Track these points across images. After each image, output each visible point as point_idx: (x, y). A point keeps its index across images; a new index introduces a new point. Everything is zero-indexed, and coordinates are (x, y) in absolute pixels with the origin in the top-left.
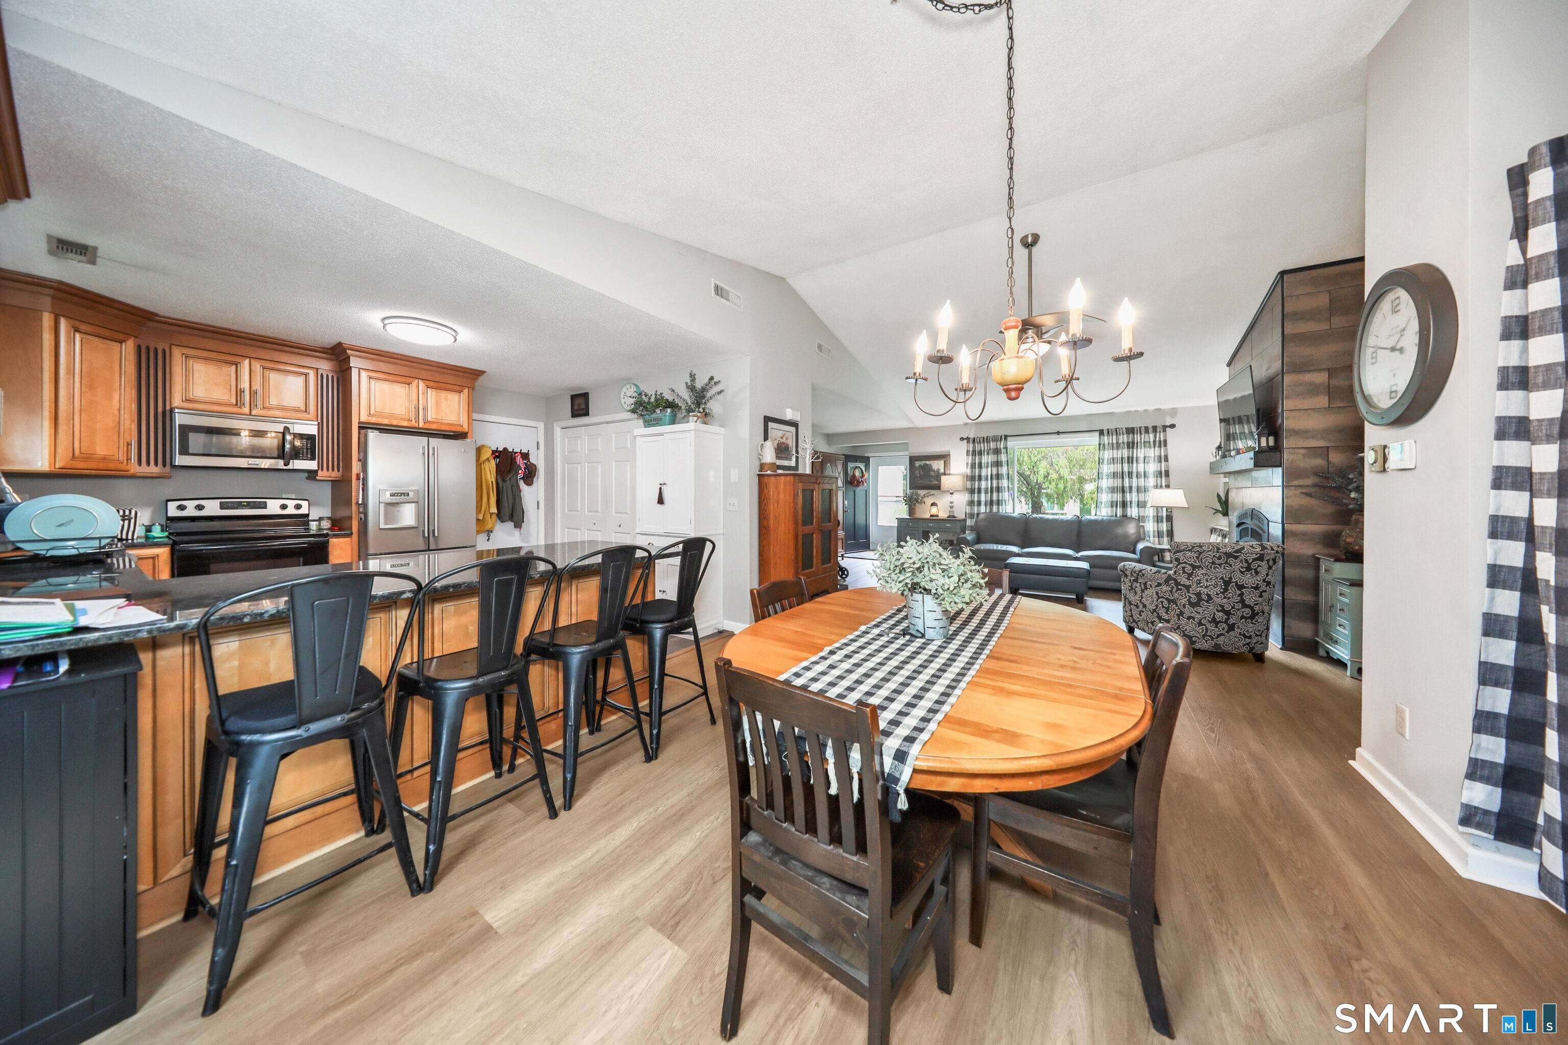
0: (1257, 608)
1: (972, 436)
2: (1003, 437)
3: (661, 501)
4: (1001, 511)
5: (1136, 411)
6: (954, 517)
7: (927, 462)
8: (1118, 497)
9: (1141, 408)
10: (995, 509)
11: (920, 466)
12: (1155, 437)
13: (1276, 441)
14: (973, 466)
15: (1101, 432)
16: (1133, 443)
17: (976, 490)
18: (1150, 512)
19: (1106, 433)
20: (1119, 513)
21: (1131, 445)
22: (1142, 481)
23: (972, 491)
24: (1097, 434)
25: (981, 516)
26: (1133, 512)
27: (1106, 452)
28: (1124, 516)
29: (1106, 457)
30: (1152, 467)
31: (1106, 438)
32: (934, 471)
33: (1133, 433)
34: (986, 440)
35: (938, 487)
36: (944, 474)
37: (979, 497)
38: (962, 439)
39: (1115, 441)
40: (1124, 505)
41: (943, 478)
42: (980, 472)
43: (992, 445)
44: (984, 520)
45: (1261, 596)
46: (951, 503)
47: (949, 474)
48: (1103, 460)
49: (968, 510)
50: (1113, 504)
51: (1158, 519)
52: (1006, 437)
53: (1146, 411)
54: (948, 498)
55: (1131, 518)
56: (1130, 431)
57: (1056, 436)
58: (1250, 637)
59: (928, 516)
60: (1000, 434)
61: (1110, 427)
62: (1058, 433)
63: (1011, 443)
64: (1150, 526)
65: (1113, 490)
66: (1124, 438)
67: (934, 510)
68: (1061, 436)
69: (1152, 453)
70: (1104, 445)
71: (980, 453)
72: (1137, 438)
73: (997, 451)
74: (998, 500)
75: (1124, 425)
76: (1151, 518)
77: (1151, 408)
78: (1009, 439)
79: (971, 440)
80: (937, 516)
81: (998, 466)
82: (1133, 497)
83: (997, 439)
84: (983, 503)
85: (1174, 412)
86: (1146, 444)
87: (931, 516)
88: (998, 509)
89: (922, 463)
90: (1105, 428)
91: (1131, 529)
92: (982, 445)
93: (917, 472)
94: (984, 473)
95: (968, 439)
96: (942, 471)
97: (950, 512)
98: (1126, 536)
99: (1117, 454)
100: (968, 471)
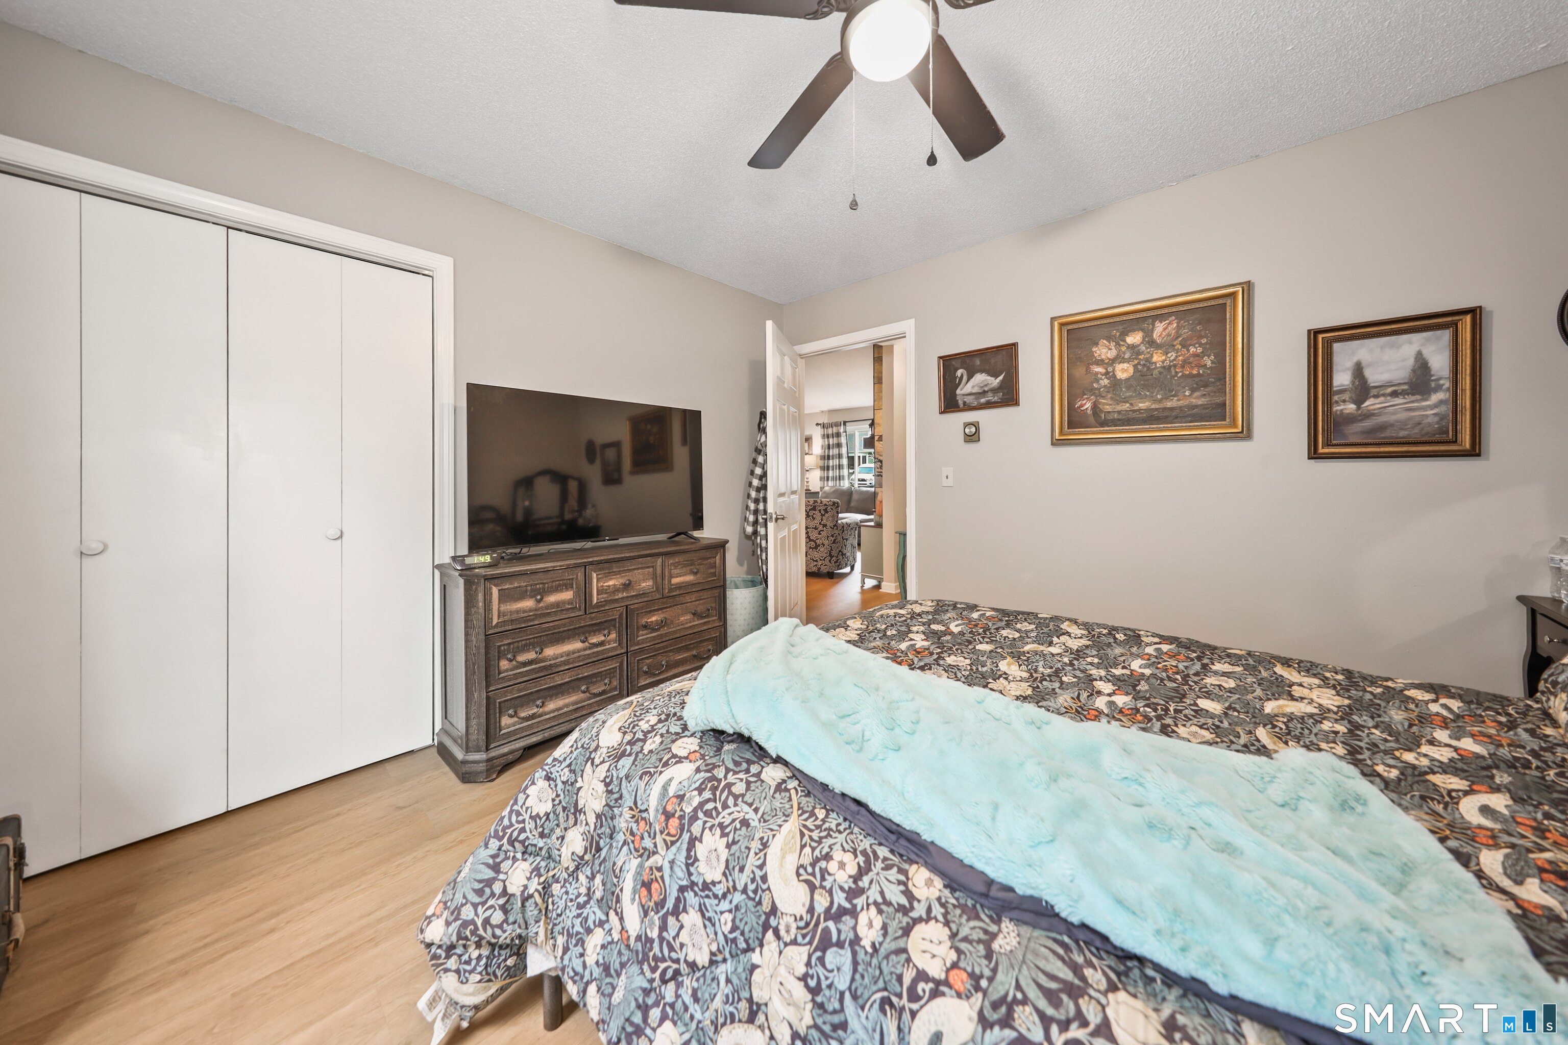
0: (818, 542)
1: (825, 422)
2: (843, 422)
4: (841, 486)
34: (833, 425)
37: (828, 473)
38: (817, 424)
42: (829, 452)
43: (835, 430)
45: (820, 534)
49: (821, 484)
58: (816, 561)
60: (839, 420)
71: (829, 436)
73: (838, 435)
78: (847, 424)
81: (839, 447)
83: (837, 425)
88: (840, 484)
92: (830, 429)
95: (821, 424)
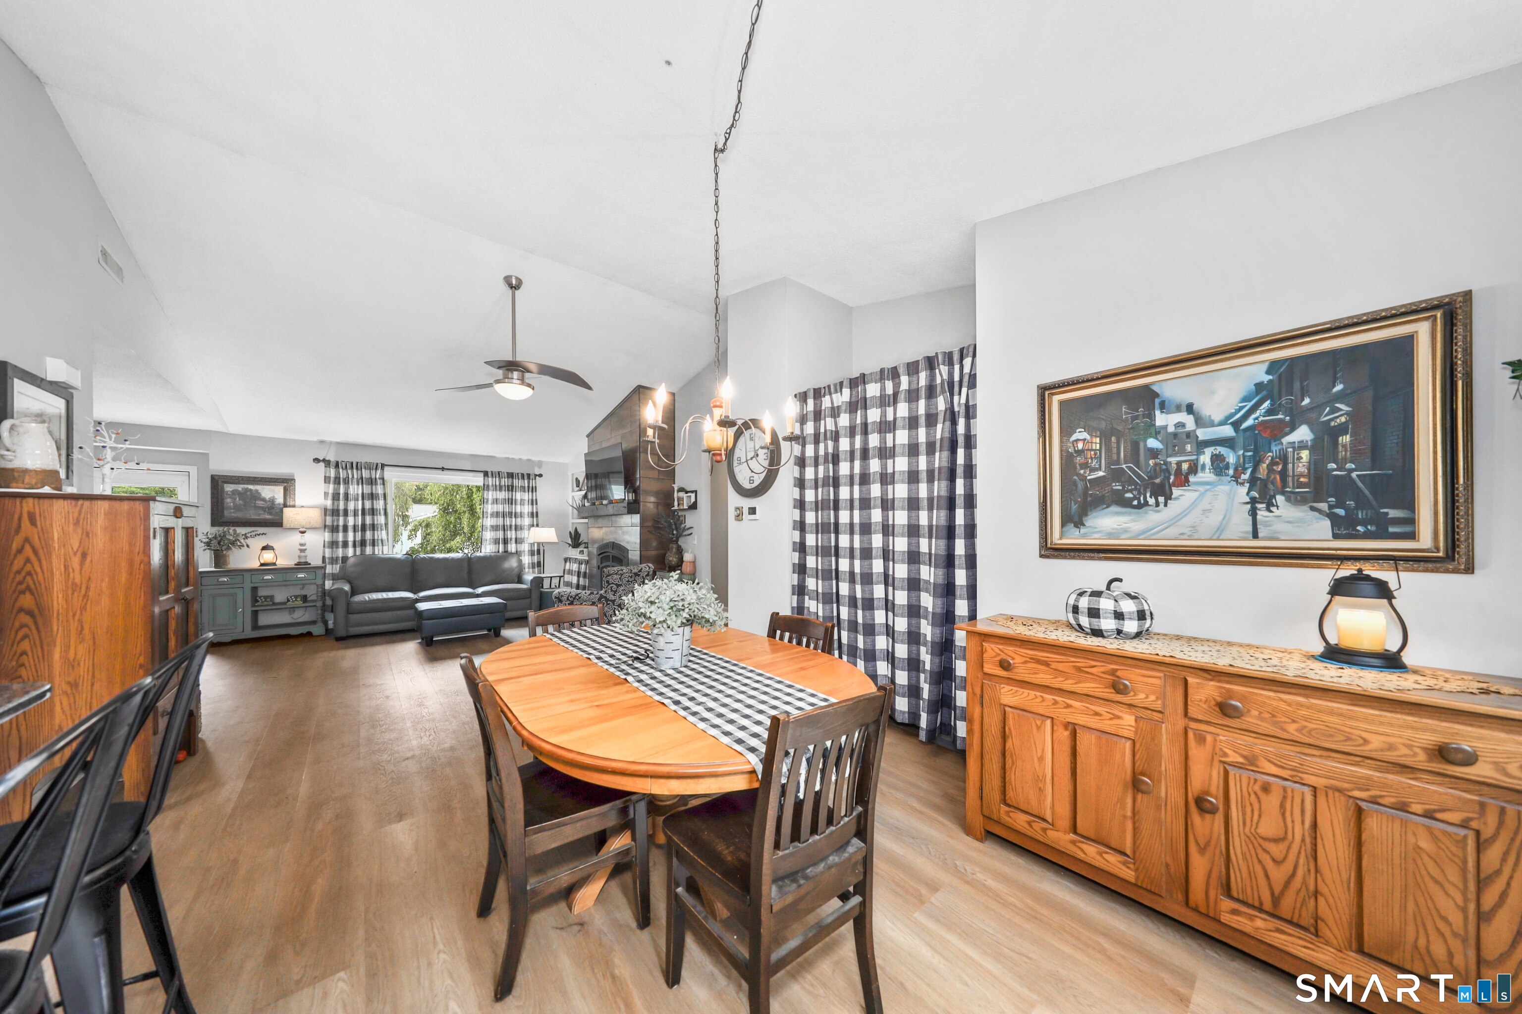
1: (332, 458)
2: (380, 465)
4: (376, 553)
5: (513, 459)
6: (306, 563)
7: (251, 487)
8: (500, 535)
9: (517, 457)
10: (368, 550)
11: (234, 492)
12: (529, 483)
13: (636, 496)
14: (336, 497)
15: (486, 474)
16: (512, 487)
17: (341, 528)
18: (525, 547)
19: (490, 474)
20: (501, 549)
21: (511, 488)
22: (519, 520)
23: (334, 529)
24: (482, 475)
25: (351, 561)
26: (512, 547)
27: (490, 493)
28: (506, 551)
29: (490, 497)
30: (527, 509)
31: (490, 479)
32: (264, 500)
33: (512, 477)
34: (358, 466)
35: (277, 523)
36: (285, 506)
37: (345, 536)
38: (317, 460)
39: (498, 483)
40: (506, 541)
41: (286, 510)
42: (346, 505)
43: (364, 473)
44: (355, 565)
46: (301, 545)
47: (294, 506)
48: (488, 500)
49: (328, 553)
50: (496, 541)
51: (532, 553)
52: (383, 466)
53: (520, 459)
54: (295, 539)
55: (512, 553)
56: (511, 475)
57: (440, 472)
59: (255, 565)
60: (375, 461)
61: (494, 470)
62: (443, 469)
63: (389, 473)
64: (526, 560)
65: (495, 528)
66: (505, 481)
67: (268, 556)
68: (446, 472)
69: (526, 496)
70: (488, 486)
71: (346, 482)
72: (517, 483)
73: (372, 482)
74: (374, 540)
75: (505, 469)
76: (526, 552)
77: (524, 458)
78: (386, 468)
79: (333, 464)
80: (274, 564)
81: (372, 499)
82: (511, 534)
83: (369, 467)
84: (350, 544)
85: (540, 464)
86: (523, 489)
87: (262, 565)
88: (374, 550)
89: (240, 487)
90: (489, 470)
91: (513, 563)
92: (350, 472)
93: (229, 500)
94: (351, 506)
95: (327, 463)
96: (280, 500)
97: (299, 557)
98: (512, 569)
99: (502, 495)
100: (329, 503)
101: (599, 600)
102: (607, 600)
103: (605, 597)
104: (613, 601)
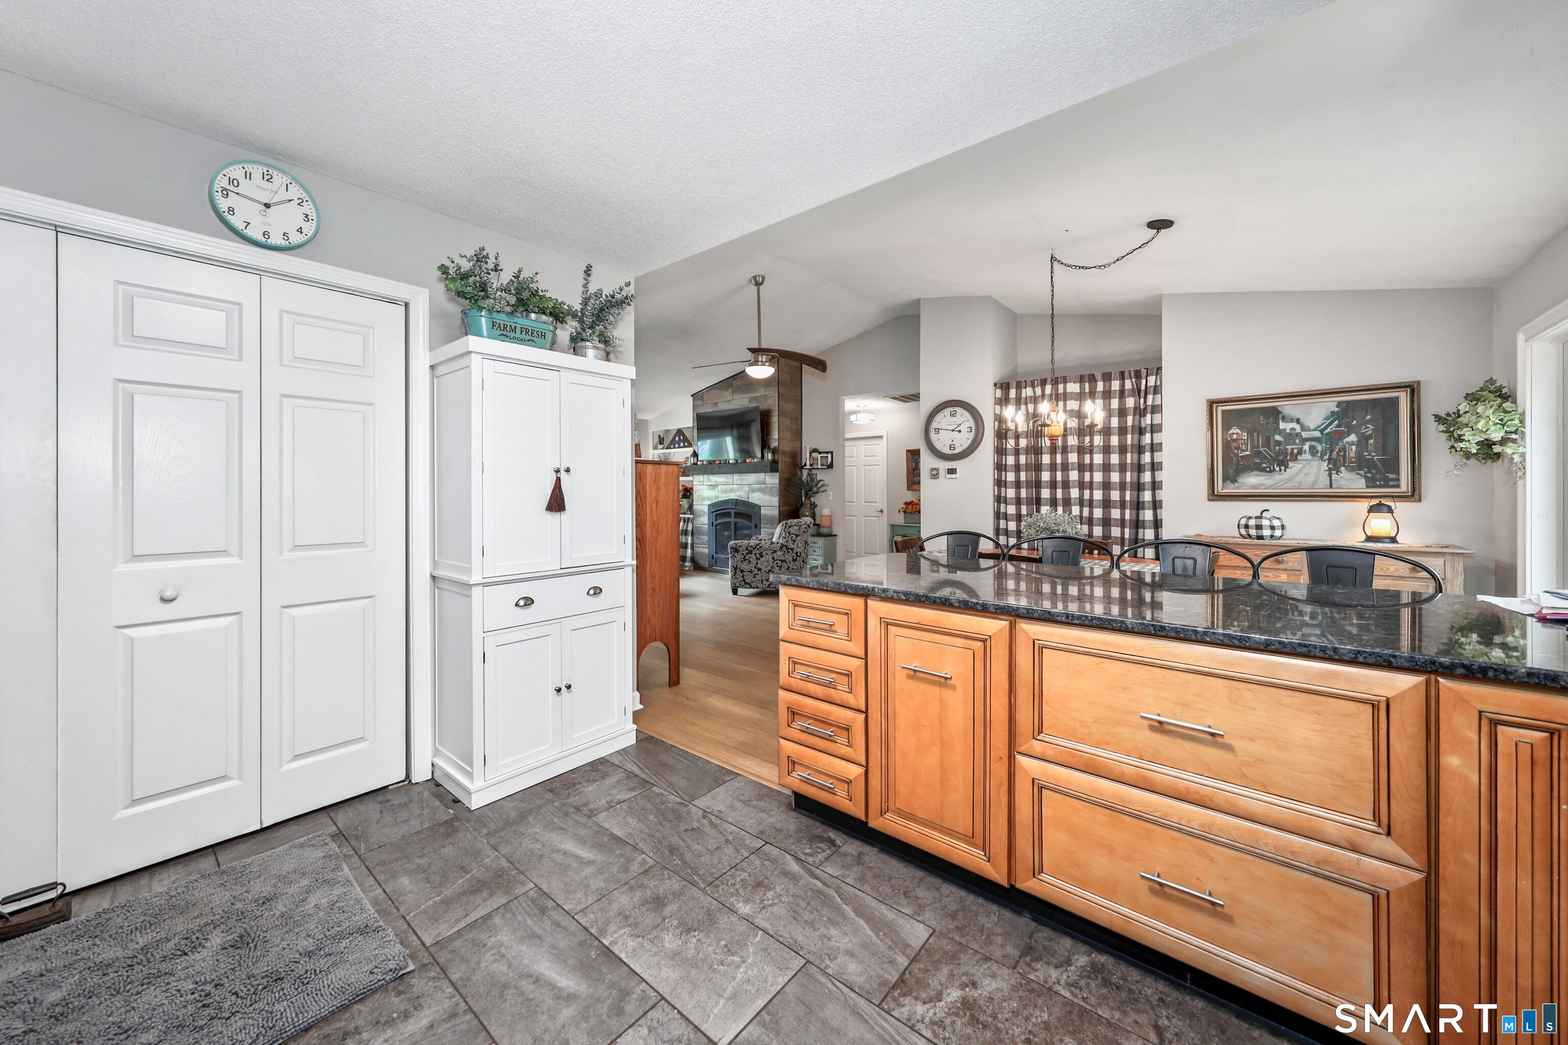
3: (557, 503)
13: (774, 456)
101: (781, 548)
102: (788, 548)
103: (786, 546)
104: (792, 549)
